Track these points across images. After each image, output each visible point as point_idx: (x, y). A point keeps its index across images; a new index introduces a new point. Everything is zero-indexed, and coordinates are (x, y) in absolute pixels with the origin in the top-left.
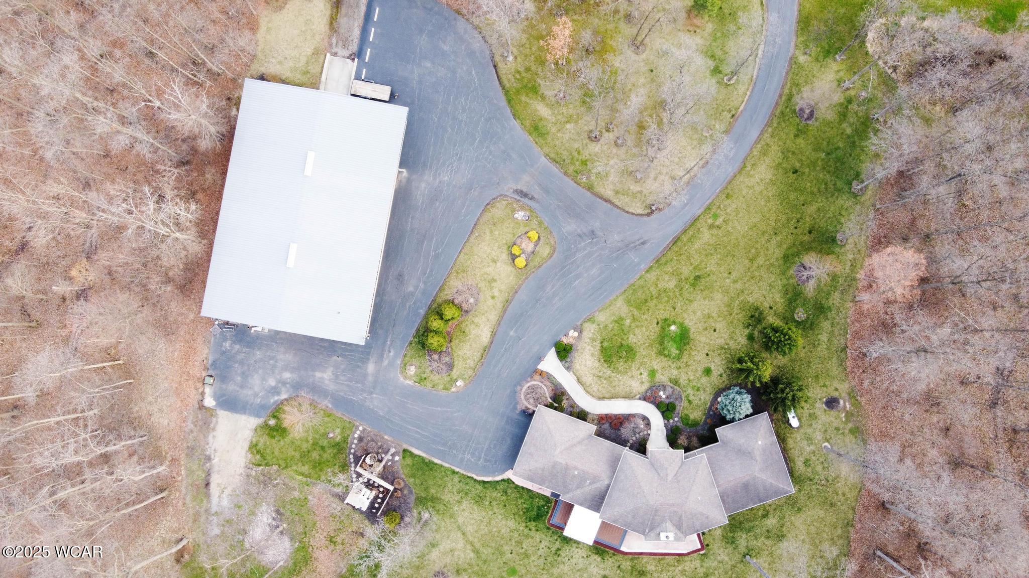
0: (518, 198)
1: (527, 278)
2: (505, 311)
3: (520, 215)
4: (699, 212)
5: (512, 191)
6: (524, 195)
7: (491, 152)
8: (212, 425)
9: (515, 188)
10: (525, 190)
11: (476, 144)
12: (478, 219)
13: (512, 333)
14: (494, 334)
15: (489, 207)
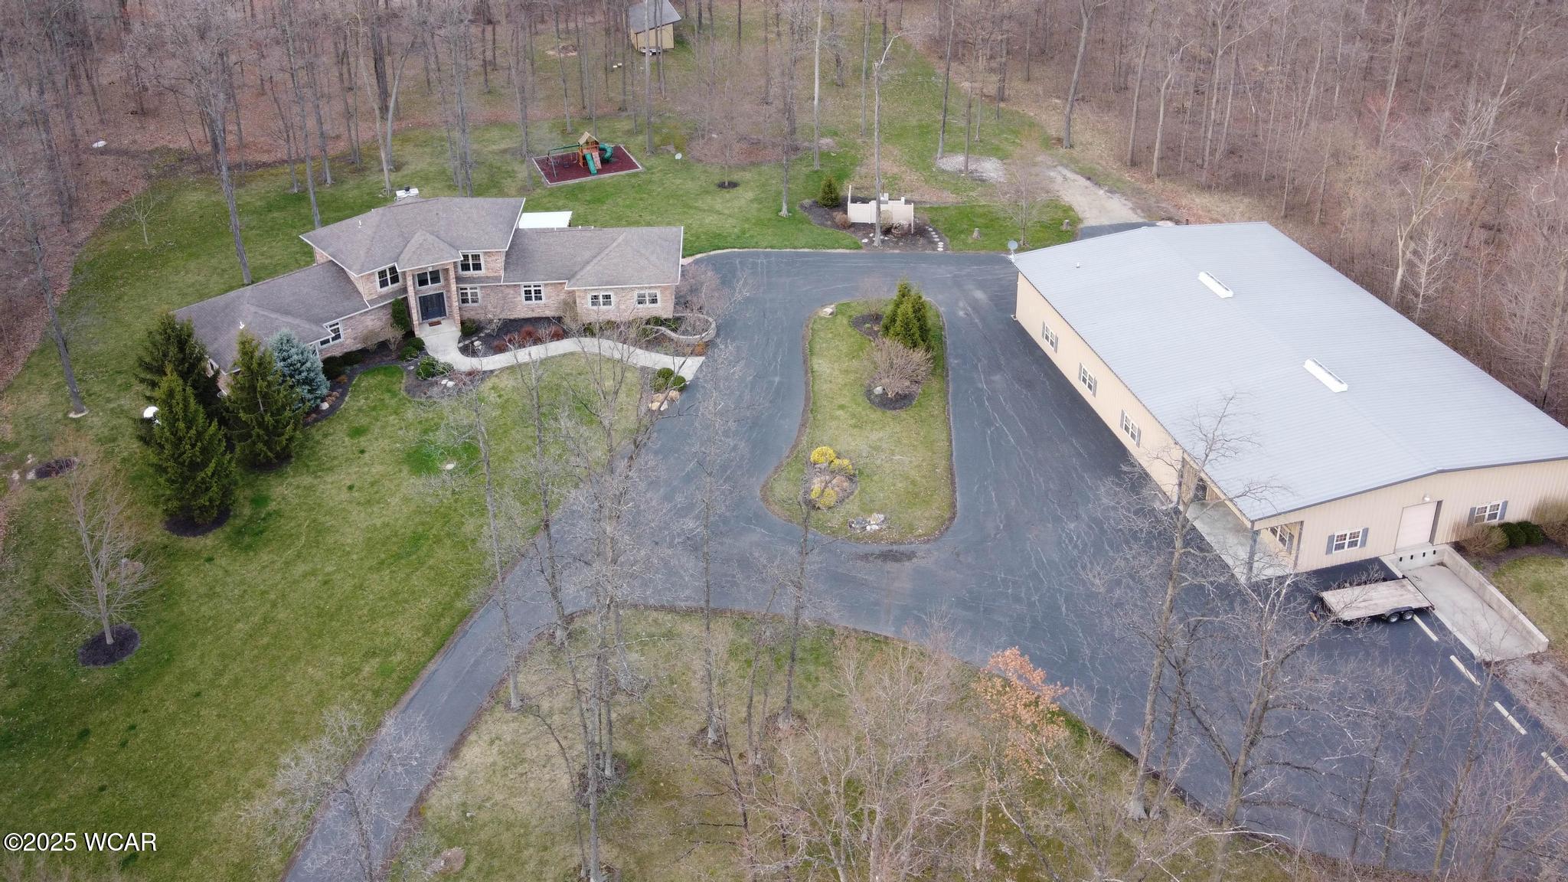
0: (895, 547)
1: (795, 446)
2: (807, 399)
3: (874, 522)
4: (432, 667)
5: (919, 554)
6: (887, 556)
7: (1017, 599)
8: (1139, 211)
9: (915, 560)
10: (891, 566)
11: (1061, 601)
12: (954, 492)
13: (777, 379)
14: (809, 371)
15: (947, 515)
